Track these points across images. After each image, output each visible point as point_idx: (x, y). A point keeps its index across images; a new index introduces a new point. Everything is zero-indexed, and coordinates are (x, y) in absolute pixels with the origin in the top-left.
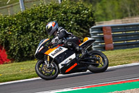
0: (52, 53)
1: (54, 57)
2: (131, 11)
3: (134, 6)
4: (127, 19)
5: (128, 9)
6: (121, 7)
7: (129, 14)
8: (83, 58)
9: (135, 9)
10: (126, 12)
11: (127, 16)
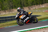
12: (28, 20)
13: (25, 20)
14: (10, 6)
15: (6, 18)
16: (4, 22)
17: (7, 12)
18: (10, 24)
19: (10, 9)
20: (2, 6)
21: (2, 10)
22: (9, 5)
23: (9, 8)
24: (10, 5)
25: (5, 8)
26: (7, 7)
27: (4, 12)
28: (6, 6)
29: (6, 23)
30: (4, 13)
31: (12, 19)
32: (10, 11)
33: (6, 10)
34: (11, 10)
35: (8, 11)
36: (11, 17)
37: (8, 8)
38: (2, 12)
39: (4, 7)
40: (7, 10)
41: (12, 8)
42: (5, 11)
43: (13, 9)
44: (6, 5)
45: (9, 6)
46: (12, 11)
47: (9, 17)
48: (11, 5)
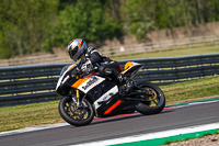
0: (83, 86)
1: (86, 92)
2: (23, 46)
3: (29, 38)
4: (16, 59)
5: (19, 43)
6: (7, 40)
7: (21, 51)
8: (129, 92)
9: (29, 44)
10: (15, 47)
11: (17, 54)
12: (114, 98)
13: (101, 99)
14: (194, 9)
15: (175, 62)
16: (169, 83)
17: (181, 36)
18: (195, 93)
19: (194, 23)
20: (158, 8)
21: (161, 27)
22: (192, 6)
23: (190, 17)
24: (197, 7)
25: (171, 18)
26: (181, 15)
27: (167, 35)
28: (178, 9)
29: (178, 86)
30: (168, 43)
31: (203, 68)
32: (194, 34)
33: (178, 26)
34: (202, 28)
35: (185, 33)
36: (201, 59)
37: (187, 17)
38: (159, 38)
39: (167, 12)
40: (183, 29)
41: (206, 21)
42: (173, 33)
43: (209, 25)
44: (175, 5)
45: (190, 8)
46: (203, 34)
47: (188, 60)
48: (200, 6)
